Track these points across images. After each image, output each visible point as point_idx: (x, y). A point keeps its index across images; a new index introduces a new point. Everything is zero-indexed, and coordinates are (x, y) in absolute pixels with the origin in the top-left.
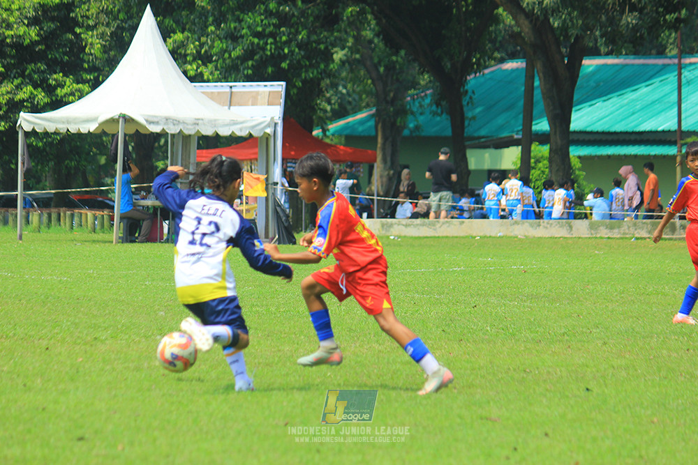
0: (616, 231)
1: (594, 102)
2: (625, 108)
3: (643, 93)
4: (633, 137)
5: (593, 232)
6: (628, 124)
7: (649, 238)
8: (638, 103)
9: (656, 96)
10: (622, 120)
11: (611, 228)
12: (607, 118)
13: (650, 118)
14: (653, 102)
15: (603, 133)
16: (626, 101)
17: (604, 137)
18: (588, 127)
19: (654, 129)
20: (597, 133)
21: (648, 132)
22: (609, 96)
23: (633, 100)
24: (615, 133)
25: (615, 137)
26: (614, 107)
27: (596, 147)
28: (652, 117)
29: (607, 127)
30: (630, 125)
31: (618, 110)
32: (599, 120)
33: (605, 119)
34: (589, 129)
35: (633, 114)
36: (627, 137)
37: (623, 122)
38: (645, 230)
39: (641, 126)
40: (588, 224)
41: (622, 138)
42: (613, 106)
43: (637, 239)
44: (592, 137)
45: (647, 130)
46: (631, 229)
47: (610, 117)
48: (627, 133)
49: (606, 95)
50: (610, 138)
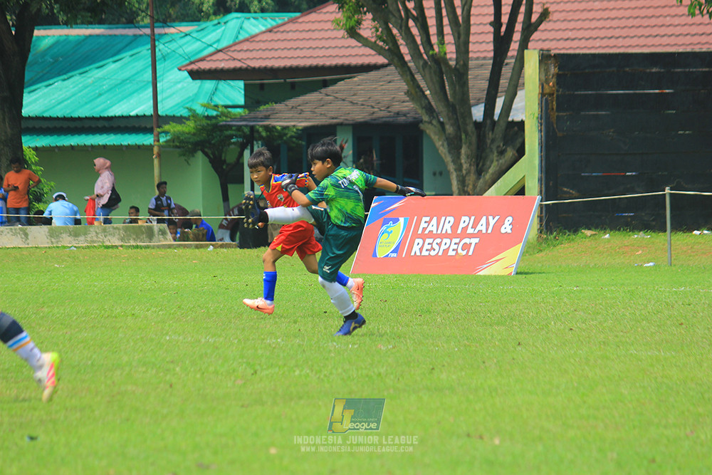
0: (82, 238)
1: (51, 82)
2: (89, 88)
3: (111, 70)
4: (100, 124)
5: (53, 240)
6: (94, 108)
7: (121, 246)
8: (105, 82)
9: (126, 74)
10: (86, 103)
11: (76, 235)
12: (69, 101)
13: (120, 101)
14: (124, 81)
15: (64, 119)
16: (90, 80)
17: (65, 125)
18: (44, 112)
19: (125, 114)
20: (58, 119)
21: (119, 117)
22: (70, 74)
23: (99, 79)
24: (79, 119)
25: (78, 124)
26: (76, 88)
27: (56, 136)
28: (123, 99)
29: (68, 111)
30: (96, 109)
31: (80, 91)
32: (59, 104)
33: (66, 103)
34: (46, 115)
35: (100, 95)
36: (93, 124)
37: (88, 106)
38: (117, 236)
39: (111, 110)
40: (47, 230)
41: (87, 124)
42: (74, 87)
43: (107, 247)
44: (50, 125)
45: (117, 115)
46: (99, 236)
47: (73, 98)
48: (93, 118)
49: (65, 74)
50: (72, 125)
